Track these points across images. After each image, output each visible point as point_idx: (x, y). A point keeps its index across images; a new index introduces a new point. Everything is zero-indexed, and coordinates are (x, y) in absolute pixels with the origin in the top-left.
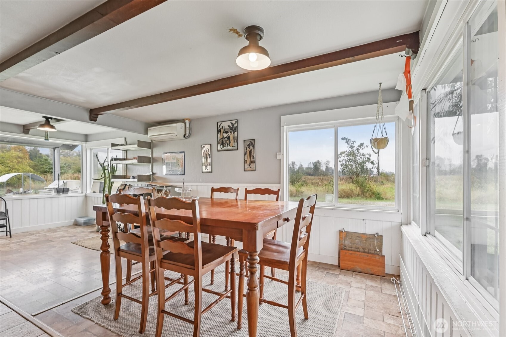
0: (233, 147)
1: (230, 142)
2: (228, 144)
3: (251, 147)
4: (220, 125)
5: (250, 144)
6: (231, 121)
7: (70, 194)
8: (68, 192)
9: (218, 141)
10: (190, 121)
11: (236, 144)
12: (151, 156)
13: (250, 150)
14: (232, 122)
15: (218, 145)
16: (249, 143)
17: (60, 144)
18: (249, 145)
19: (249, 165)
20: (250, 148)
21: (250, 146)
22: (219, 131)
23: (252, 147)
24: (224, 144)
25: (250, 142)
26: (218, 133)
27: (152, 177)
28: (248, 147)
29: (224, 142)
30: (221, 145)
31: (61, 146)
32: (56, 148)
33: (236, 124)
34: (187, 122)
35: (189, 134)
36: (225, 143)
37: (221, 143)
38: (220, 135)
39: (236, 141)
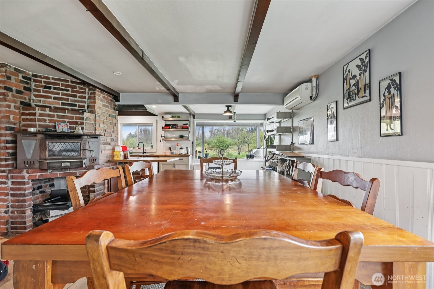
0: (363, 97)
1: (359, 91)
2: (356, 94)
3: (392, 90)
4: (346, 69)
5: (391, 84)
6: (359, 57)
7: (255, 159)
8: (253, 158)
9: (344, 94)
10: (318, 77)
11: (368, 91)
12: (291, 126)
13: (390, 96)
14: (361, 57)
15: (345, 99)
16: (389, 83)
17: (259, 123)
18: (388, 88)
19: (388, 125)
20: (389, 93)
21: (391, 88)
22: (345, 79)
23: (395, 88)
24: (352, 97)
25: (391, 80)
26: (344, 82)
27: (292, 147)
28: (387, 90)
29: (351, 92)
30: (347, 99)
31: (260, 125)
32: (257, 126)
33: (368, 58)
34: (314, 80)
35: (316, 94)
36: (353, 94)
37: (348, 96)
38: (346, 84)
39: (367, 87)
